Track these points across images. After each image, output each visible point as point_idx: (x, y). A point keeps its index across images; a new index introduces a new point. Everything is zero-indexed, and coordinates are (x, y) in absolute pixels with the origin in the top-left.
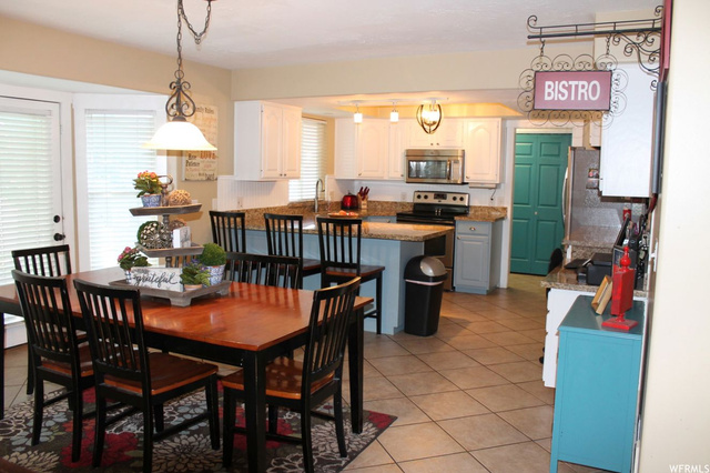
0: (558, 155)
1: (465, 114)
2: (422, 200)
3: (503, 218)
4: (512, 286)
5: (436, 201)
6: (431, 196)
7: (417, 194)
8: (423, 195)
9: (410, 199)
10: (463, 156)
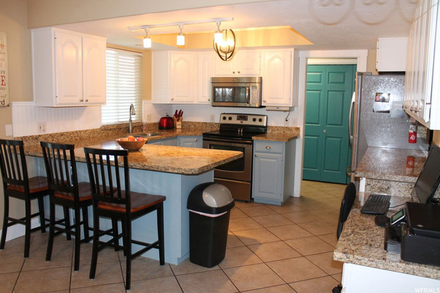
0: (344, 82)
1: (261, 45)
2: (227, 121)
3: (296, 137)
4: (304, 195)
5: (239, 122)
6: (234, 118)
7: (223, 116)
8: (227, 117)
9: (218, 120)
10: (261, 83)
